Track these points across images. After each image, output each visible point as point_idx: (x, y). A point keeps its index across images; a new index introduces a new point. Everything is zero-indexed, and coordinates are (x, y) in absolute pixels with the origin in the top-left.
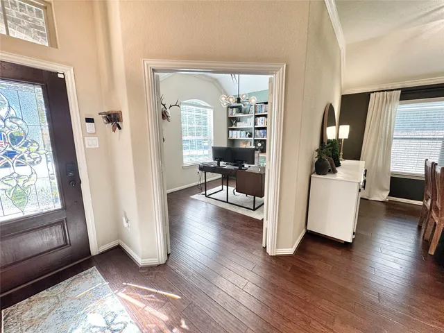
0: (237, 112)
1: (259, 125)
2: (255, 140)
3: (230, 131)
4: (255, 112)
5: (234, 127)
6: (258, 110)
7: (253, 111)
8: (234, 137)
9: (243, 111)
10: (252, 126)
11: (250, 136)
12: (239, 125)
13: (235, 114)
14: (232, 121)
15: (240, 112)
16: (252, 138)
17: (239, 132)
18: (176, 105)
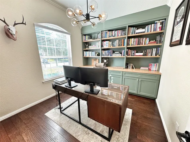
0: (89, 38)
1: (105, 47)
2: (102, 58)
3: (85, 52)
4: (102, 37)
5: (87, 49)
6: (104, 35)
7: (100, 37)
8: (87, 56)
9: (93, 37)
10: (100, 48)
11: (98, 55)
12: (91, 48)
13: (87, 40)
14: (86, 45)
15: (91, 38)
16: (100, 57)
17: (90, 52)
18: (23, 23)
